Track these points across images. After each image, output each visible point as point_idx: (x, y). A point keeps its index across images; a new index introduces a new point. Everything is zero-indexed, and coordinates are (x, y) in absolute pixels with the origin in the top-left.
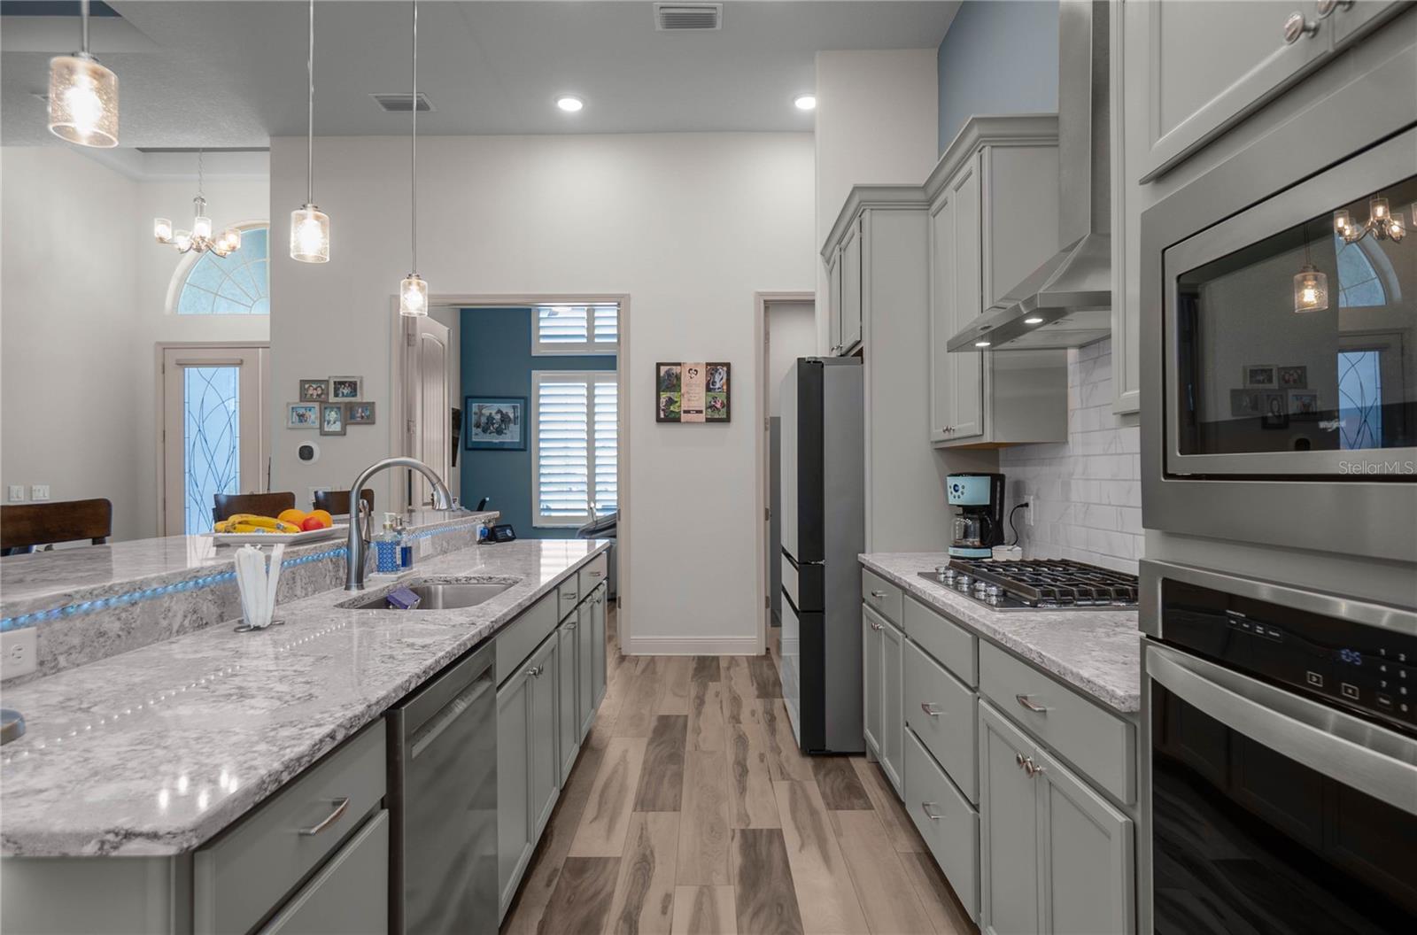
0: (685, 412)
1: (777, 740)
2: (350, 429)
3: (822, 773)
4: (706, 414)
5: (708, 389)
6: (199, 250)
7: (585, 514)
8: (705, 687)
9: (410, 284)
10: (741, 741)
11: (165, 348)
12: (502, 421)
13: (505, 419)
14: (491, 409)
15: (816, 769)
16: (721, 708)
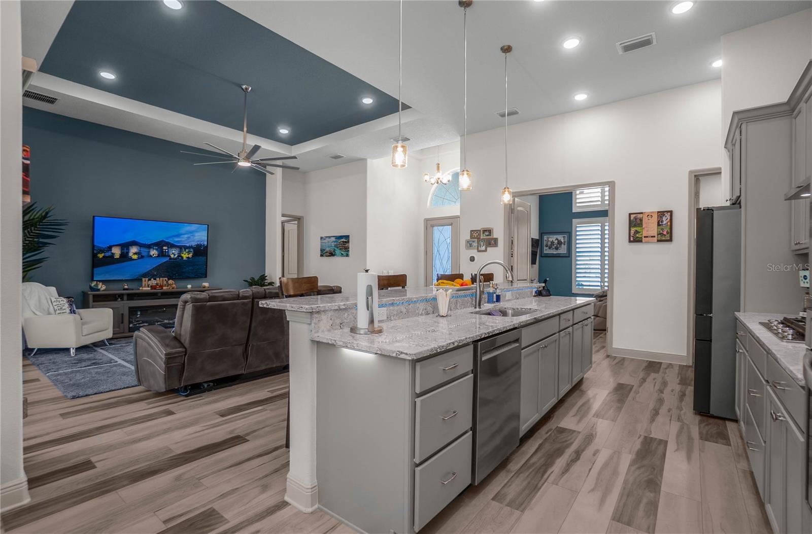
0: (645, 237)
1: (682, 405)
2: (489, 249)
3: (704, 424)
4: (657, 238)
5: (659, 225)
6: (438, 183)
7: (599, 288)
8: (649, 375)
9: (505, 191)
10: (661, 401)
11: (427, 220)
12: (558, 244)
13: (560, 243)
14: (553, 238)
15: (700, 422)
16: (654, 385)
